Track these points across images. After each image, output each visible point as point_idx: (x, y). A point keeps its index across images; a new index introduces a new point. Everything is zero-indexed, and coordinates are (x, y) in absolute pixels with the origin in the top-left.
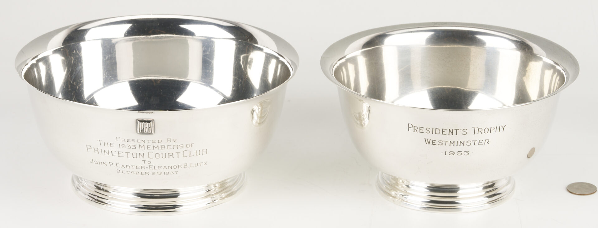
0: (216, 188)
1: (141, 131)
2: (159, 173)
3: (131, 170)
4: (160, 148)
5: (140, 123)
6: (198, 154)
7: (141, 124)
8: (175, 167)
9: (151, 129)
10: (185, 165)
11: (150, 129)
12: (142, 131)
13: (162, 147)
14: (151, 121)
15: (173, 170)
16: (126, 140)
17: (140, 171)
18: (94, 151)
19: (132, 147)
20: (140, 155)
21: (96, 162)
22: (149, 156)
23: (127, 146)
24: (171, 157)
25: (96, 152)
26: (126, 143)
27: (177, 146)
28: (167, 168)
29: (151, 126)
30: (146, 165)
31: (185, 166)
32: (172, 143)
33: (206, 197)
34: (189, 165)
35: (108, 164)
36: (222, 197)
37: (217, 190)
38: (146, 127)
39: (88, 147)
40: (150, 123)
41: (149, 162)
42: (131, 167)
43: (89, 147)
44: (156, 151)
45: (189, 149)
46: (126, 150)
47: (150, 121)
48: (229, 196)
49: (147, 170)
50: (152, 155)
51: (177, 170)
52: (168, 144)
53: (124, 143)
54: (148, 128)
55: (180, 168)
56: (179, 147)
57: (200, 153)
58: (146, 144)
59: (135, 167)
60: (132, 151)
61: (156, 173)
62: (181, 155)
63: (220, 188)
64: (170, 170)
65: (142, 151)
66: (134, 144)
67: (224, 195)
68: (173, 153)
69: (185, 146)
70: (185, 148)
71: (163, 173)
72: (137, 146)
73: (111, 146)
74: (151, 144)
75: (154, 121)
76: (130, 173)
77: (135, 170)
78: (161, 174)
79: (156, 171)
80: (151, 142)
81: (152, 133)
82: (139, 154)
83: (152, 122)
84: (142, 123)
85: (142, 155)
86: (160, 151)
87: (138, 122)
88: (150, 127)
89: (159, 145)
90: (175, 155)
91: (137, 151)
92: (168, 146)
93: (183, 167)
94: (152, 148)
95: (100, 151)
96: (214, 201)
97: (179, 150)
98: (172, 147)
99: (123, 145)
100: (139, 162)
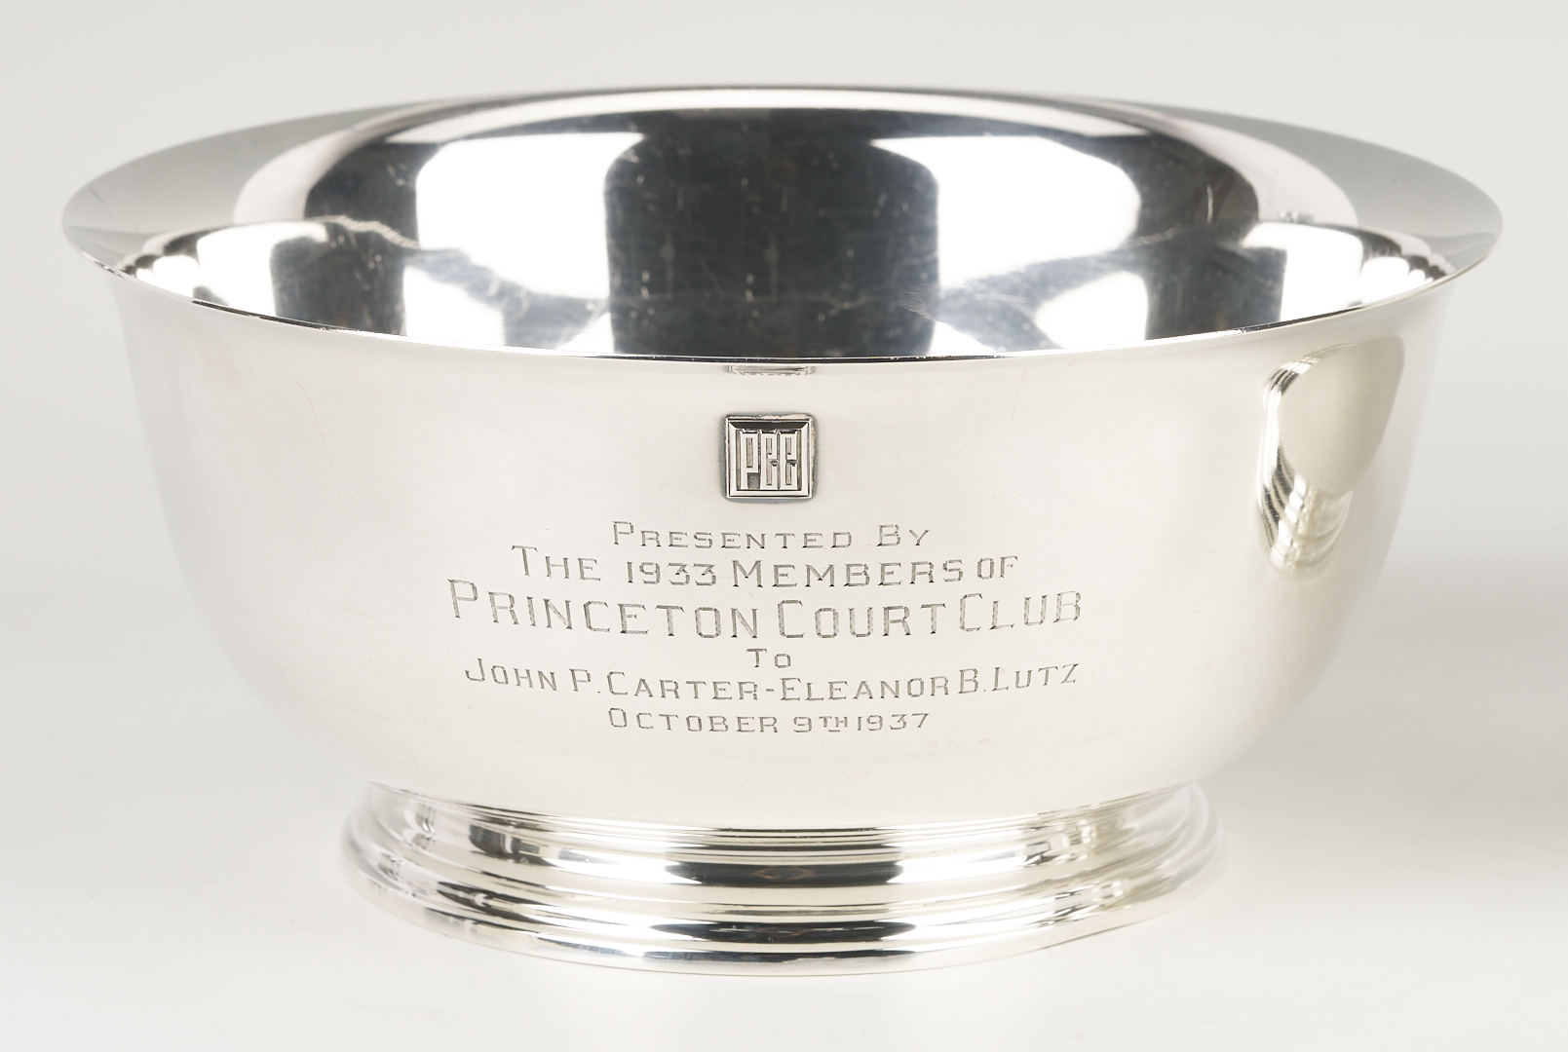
0: (1076, 849)
1: (744, 485)
2: (831, 724)
3: (684, 705)
4: (840, 577)
5: (743, 437)
6: (1035, 616)
7: (749, 442)
8: (915, 687)
9: (800, 467)
10: (969, 675)
11: (794, 469)
12: (755, 479)
13: (856, 576)
14: (801, 424)
15: (905, 704)
16: (665, 540)
17: (730, 709)
18: (491, 611)
19: (696, 574)
20: (738, 620)
21: (500, 675)
22: (781, 625)
23: (669, 574)
24: (896, 630)
25: (504, 616)
26: (664, 556)
27: (927, 568)
28: (876, 691)
29: (799, 455)
30: (768, 676)
31: (969, 680)
32: (905, 553)
33: (1030, 890)
34: (986, 679)
35: (564, 680)
36: (1111, 896)
37: (1085, 860)
38: (774, 456)
39: (460, 593)
40: (794, 437)
41: (782, 661)
42: (686, 691)
43: (464, 591)
44: (821, 594)
45: (991, 588)
46: (666, 593)
47: (793, 426)
48: (1136, 895)
49: (769, 704)
50: (798, 619)
51: (924, 703)
52: (887, 555)
53: (651, 553)
54: (783, 462)
55: (940, 692)
56: (938, 573)
57: (1047, 614)
58: (771, 556)
59: (706, 691)
60: (691, 597)
61: (817, 724)
62: (947, 618)
63: (1099, 850)
64: (887, 707)
65: (746, 597)
66: (704, 556)
67: (1118, 888)
68: (906, 609)
69: (969, 569)
70: (970, 583)
71: (853, 723)
72: (723, 571)
73: (582, 577)
74: (797, 555)
75: (814, 424)
76: (678, 724)
77: (706, 707)
78: (842, 725)
79: (813, 710)
80: (796, 544)
81: (804, 491)
82: (734, 610)
83: (804, 429)
84: (755, 437)
85: (744, 622)
86: (840, 598)
87: (733, 429)
88: (793, 457)
89: (839, 558)
90: (919, 620)
91: (722, 596)
92: (883, 565)
93: (954, 686)
94: (798, 576)
95: (521, 607)
96: (1074, 909)
97: (945, 592)
98: (903, 574)
99: (646, 568)
100: (728, 659)
